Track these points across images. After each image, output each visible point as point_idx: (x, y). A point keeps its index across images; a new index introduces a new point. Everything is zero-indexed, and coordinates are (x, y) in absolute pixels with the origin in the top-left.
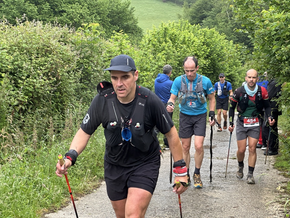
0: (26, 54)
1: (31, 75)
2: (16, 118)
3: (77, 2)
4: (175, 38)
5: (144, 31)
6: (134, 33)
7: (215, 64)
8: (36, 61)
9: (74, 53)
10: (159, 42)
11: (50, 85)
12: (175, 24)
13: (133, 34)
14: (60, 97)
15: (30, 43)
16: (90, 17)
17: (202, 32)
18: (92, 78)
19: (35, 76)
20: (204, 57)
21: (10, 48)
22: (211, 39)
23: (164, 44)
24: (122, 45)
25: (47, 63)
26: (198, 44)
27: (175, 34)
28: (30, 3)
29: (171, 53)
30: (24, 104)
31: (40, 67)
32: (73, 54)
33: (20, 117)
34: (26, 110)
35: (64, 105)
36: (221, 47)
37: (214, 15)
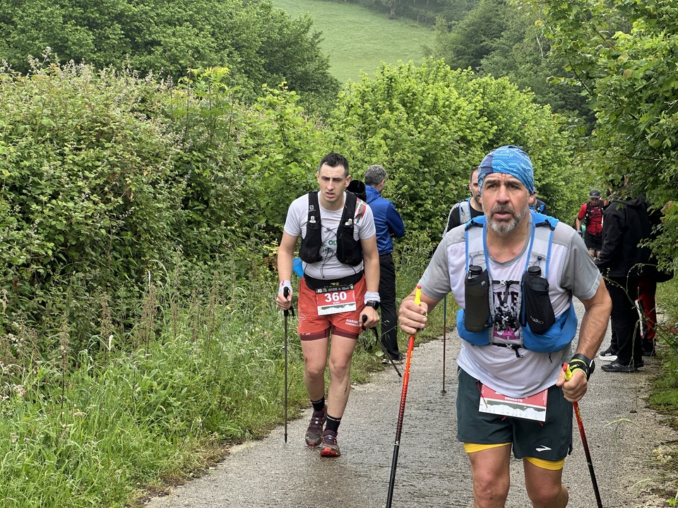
0: (51, 143)
1: (63, 192)
2: (25, 295)
4: (414, 99)
8: (74, 158)
9: (168, 137)
10: (376, 110)
11: (107, 215)
12: (414, 69)
14: (132, 245)
15: (61, 116)
17: (477, 85)
18: (213, 198)
19: (72, 193)
20: (483, 145)
21: (13, 129)
22: (499, 103)
23: (388, 115)
24: (285, 118)
25: (100, 163)
26: (468, 114)
27: (414, 90)
29: (405, 136)
30: (45, 263)
31: (83, 173)
32: (166, 141)
33: (33, 293)
34: (49, 275)
35: (143, 262)
36: (522, 120)
37: (508, 48)
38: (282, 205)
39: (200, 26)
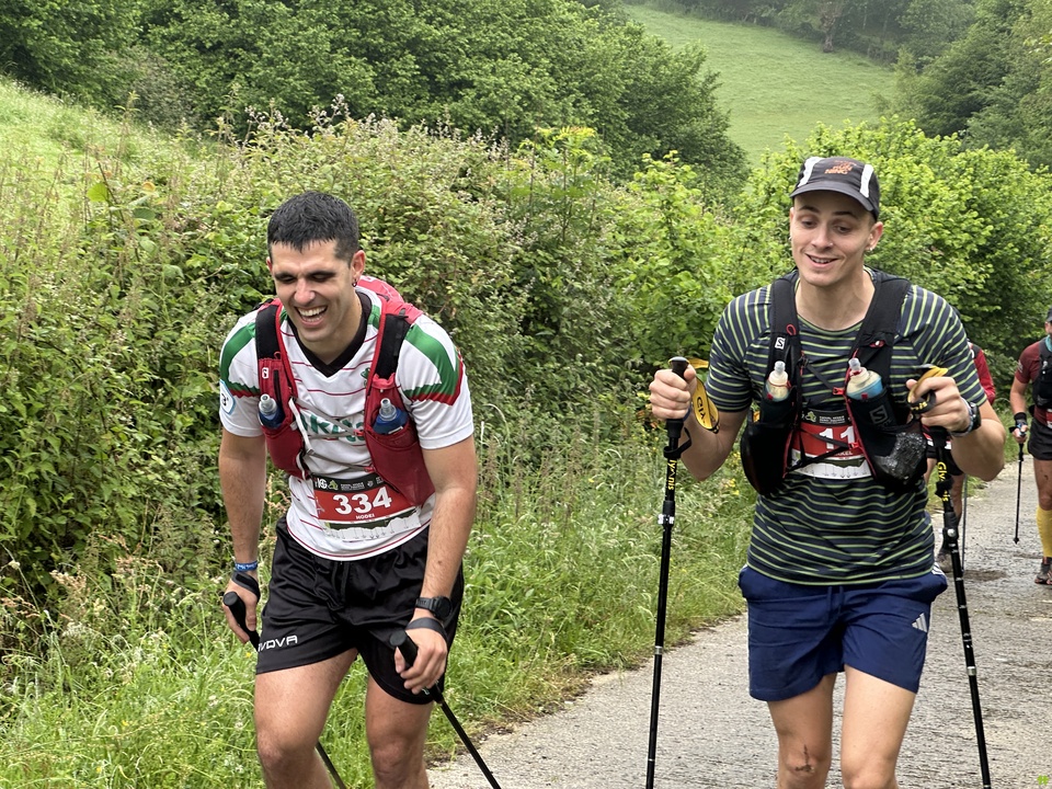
3: (513, 51)
5: (748, 158)
6: (713, 162)
7: (1008, 279)
8: (374, 255)
9: (504, 230)
12: (868, 134)
13: (712, 166)
15: (357, 194)
16: (556, 103)
17: (965, 162)
18: (565, 320)
20: (970, 254)
22: (998, 189)
24: (674, 204)
25: (411, 263)
26: (948, 206)
28: (349, 55)
31: (387, 276)
32: (501, 233)
36: (1034, 217)
37: (1012, 101)
38: (665, 335)
39: (533, 60)
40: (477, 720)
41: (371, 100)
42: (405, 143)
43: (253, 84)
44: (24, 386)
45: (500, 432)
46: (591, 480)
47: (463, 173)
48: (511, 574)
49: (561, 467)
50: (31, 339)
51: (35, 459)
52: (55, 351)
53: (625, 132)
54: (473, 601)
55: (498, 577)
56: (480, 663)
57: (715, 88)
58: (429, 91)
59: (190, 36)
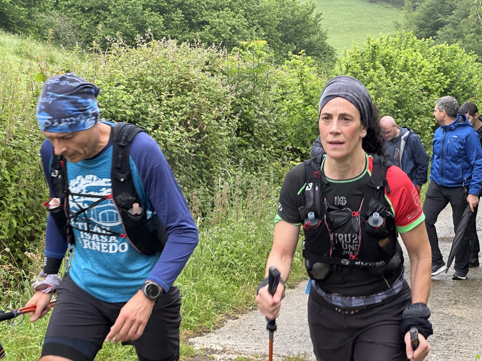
0: (153, 93)
3: (226, 7)
4: (390, 61)
5: (337, 52)
6: (321, 55)
8: (167, 102)
9: (226, 89)
10: (364, 68)
11: (189, 140)
12: (391, 39)
13: (320, 57)
14: (205, 160)
15: (159, 75)
16: (248, 31)
17: (436, 50)
18: (256, 129)
19: (167, 126)
20: (440, 93)
21: (128, 83)
22: (452, 62)
23: (372, 72)
24: (304, 75)
25: (185, 105)
26: (430, 70)
27: (391, 55)
28: (151, 11)
29: (384, 87)
31: (174, 112)
32: (225, 90)
35: (211, 172)
36: (469, 74)
37: (457, 22)
39: (236, 10)
40: (222, 313)
41: (162, 32)
42: (179, 51)
43: (108, 26)
44: (9, 168)
45: (228, 182)
46: (270, 202)
47: (207, 64)
48: (235, 246)
49: (257, 197)
50: (11, 146)
51: (15, 201)
52: (23, 151)
53: (279, 43)
54: (218, 259)
55: (229, 248)
56: (222, 288)
57: (320, 20)
58: (189, 27)
59: (78, 5)
